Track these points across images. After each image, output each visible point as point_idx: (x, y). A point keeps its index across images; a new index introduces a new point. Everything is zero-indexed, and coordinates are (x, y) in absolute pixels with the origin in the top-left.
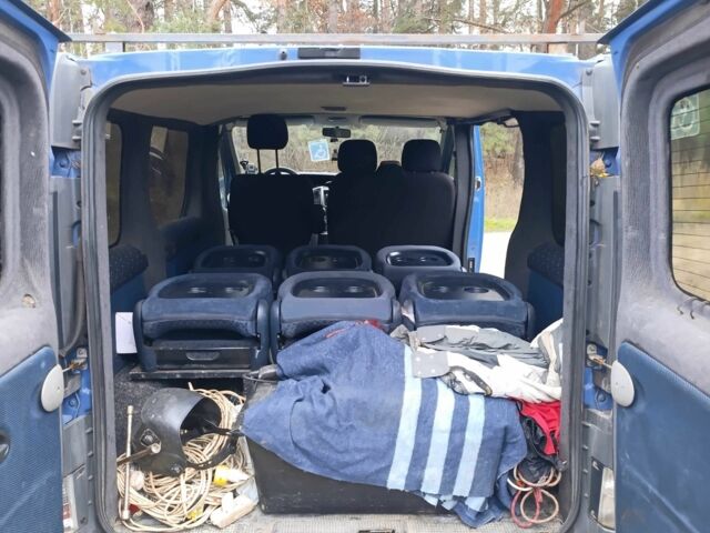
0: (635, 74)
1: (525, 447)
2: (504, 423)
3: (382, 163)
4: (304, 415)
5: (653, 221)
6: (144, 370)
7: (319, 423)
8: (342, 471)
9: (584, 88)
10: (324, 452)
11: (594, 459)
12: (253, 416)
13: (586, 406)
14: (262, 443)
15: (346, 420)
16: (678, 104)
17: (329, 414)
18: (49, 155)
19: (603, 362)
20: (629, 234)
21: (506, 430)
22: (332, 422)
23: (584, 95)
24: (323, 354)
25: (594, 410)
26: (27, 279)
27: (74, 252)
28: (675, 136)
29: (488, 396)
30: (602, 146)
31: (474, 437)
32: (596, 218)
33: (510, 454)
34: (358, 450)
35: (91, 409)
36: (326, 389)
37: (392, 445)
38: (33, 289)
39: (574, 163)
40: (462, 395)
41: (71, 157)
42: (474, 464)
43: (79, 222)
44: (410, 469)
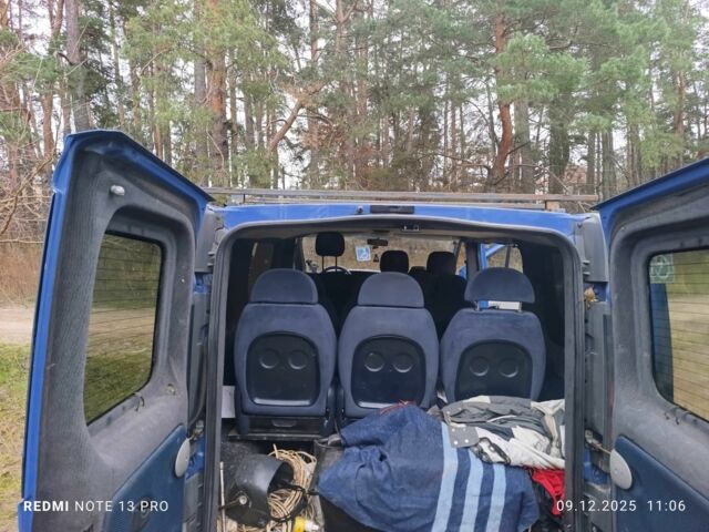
0: (620, 235)
1: (538, 509)
2: (520, 490)
3: (413, 268)
4: (365, 478)
5: (637, 342)
6: (239, 433)
7: (378, 486)
8: (395, 526)
9: (576, 237)
10: (382, 510)
11: (593, 525)
12: (326, 478)
13: (586, 480)
14: (334, 501)
15: (399, 485)
16: (655, 258)
17: (386, 480)
18: (193, 279)
19: (599, 446)
20: (619, 351)
21: (523, 495)
22: (388, 486)
23: (577, 242)
24: (378, 429)
25: (593, 484)
26: (171, 372)
27: (202, 347)
28: (653, 281)
29: (507, 465)
30: (593, 279)
31: (498, 501)
32: (589, 332)
33: (527, 516)
34: (408, 509)
35: (203, 469)
36: (382, 458)
37: (434, 505)
38: (174, 380)
39: (570, 291)
40: (488, 464)
41: (206, 278)
42: (498, 522)
43: (207, 325)
44: (448, 525)
